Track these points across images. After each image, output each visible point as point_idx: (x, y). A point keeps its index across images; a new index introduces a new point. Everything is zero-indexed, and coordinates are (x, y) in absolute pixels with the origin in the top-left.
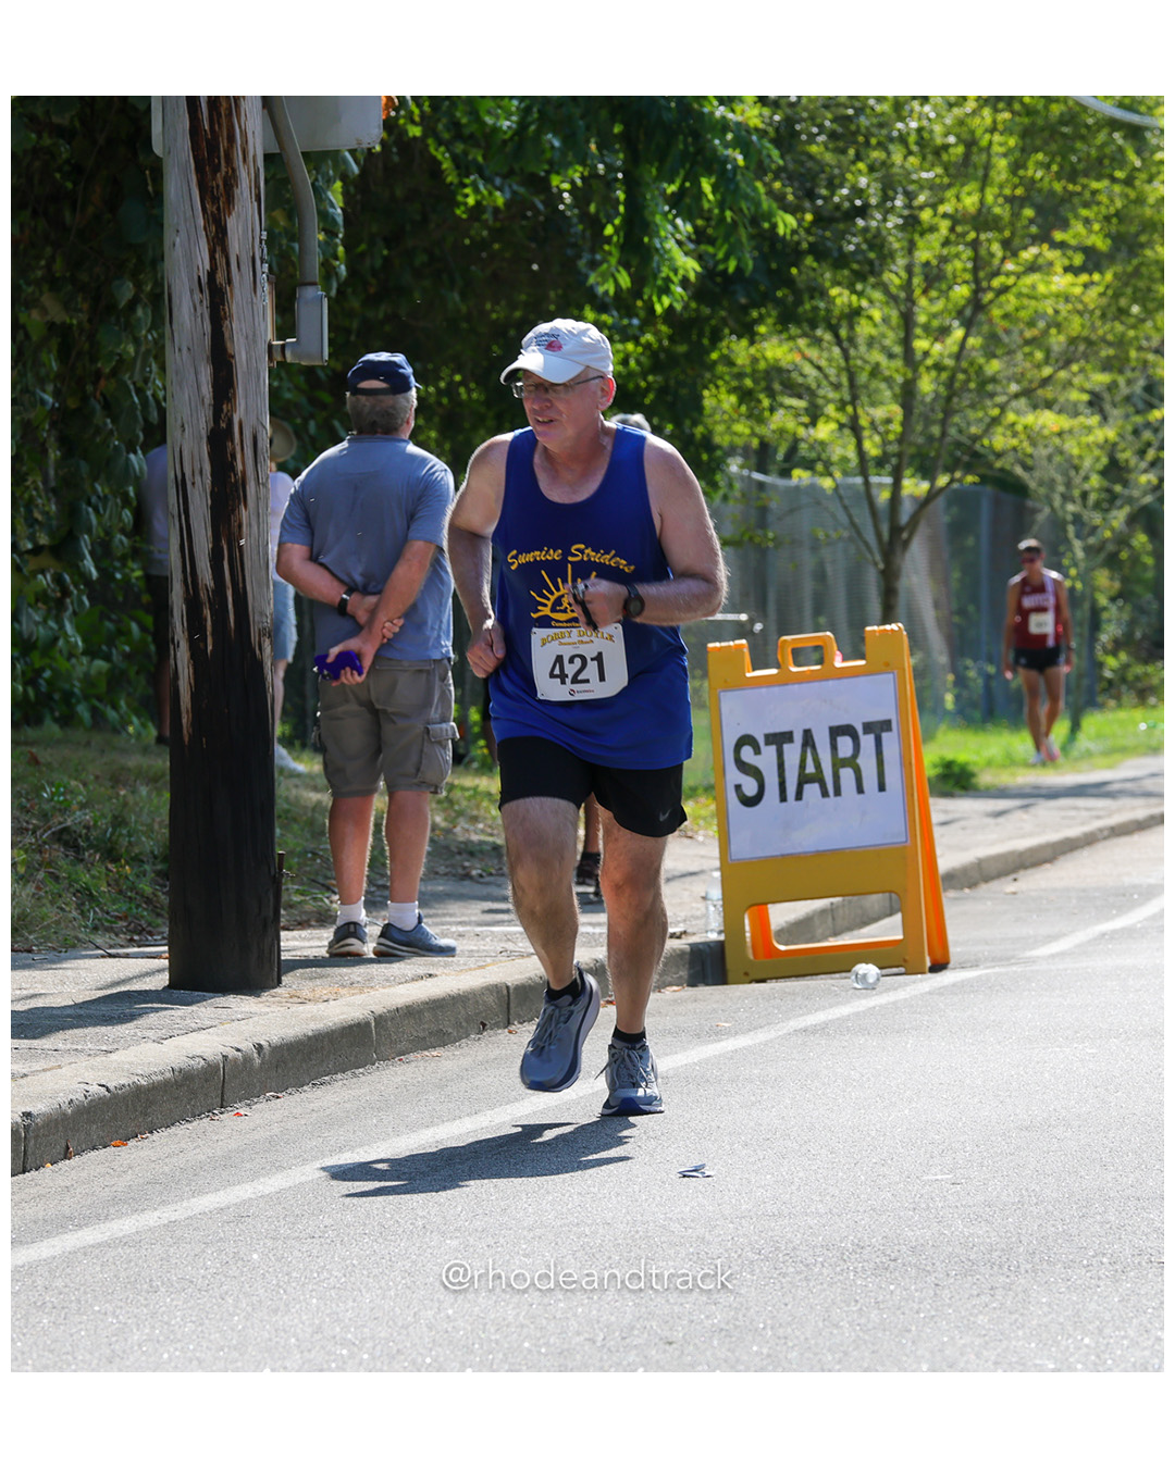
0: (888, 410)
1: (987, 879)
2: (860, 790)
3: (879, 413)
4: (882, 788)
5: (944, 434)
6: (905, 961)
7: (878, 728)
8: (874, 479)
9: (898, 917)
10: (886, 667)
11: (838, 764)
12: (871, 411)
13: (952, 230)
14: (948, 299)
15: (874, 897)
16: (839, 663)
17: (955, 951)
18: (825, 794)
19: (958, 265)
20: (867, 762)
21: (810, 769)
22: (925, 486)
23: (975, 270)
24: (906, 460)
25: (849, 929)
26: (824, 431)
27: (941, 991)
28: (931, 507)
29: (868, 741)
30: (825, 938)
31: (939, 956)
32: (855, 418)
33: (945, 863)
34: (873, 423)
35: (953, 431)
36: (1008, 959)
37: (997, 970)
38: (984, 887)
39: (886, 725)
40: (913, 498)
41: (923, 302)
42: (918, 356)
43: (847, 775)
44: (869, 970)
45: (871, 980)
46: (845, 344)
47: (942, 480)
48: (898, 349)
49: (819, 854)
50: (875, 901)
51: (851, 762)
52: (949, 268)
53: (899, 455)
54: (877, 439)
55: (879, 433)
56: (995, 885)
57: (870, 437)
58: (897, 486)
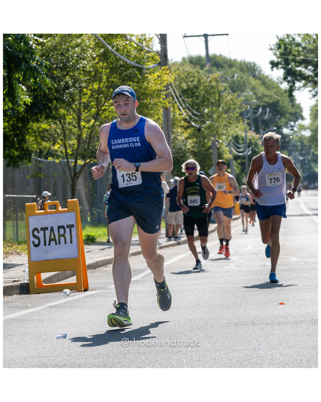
0: (74, 141)
1: (99, 267)
2: (66, 243)
3: (71, 142)
4: (71, 242)
5: (88, 148)
6: (77, 288)
7: (70, 227)
8: (70, 160)
9: (75, 277)
10: (73, 210)
11: (60, 236)
12: (69, 142)
13: (91, 94)
14: (90, 112)
15: (69, 271)
16: (60, 209)
17: (90, 286)
18: (56, 244)
19: (93, 103)
20: (68, 236)
21: (52, 237)
22: (83, 162)
23: (97, 105)
24: (78, 155)
25: (62, 280)
26: (56, 147)
27: (86, 297)
28: (85, 168)
29: (68, 230)
30: (56, 282)
31: (86, 287)
32: (65, 144)
33: (88, 262)
34: (69, 145)
35: (90, 148)
36: (104, 288)
37: (101, 291)
38: (98, 269)
39: (73, 226)
40: (80, 165)
41: (83, 113)
42: (82, 127)
43: (62, 239)
44: (67, 291)
45: (68, 294)
46: (63, 124)
47: (88, 161)
48: (77, 125)
49: (54, 260)
50: (69, 272)
51: (63, 235)
52: (91, 104)
53: (77, 154)
54: (71, 149)
55: (71, 148)
56: (101, 268)
57: (69, 149)
58: (76, 162)
